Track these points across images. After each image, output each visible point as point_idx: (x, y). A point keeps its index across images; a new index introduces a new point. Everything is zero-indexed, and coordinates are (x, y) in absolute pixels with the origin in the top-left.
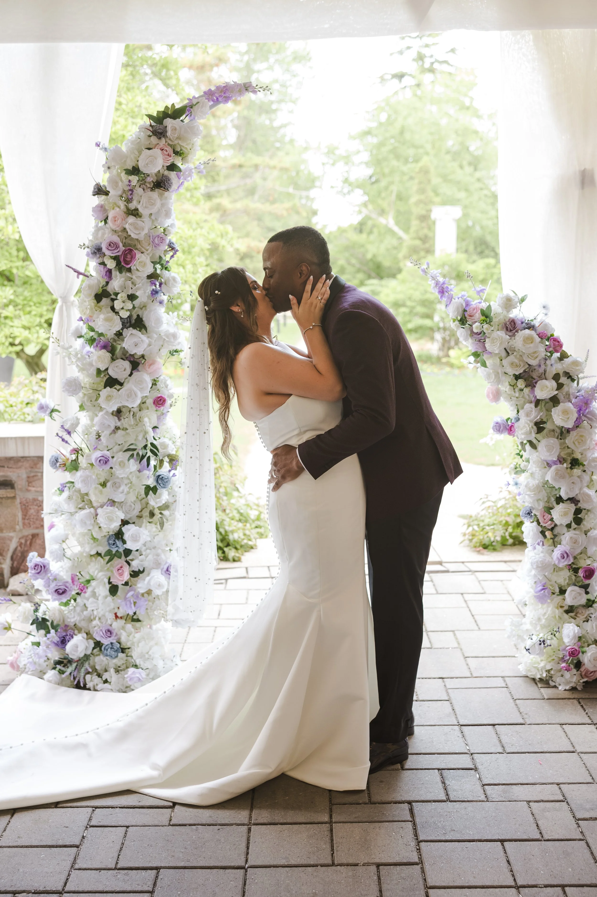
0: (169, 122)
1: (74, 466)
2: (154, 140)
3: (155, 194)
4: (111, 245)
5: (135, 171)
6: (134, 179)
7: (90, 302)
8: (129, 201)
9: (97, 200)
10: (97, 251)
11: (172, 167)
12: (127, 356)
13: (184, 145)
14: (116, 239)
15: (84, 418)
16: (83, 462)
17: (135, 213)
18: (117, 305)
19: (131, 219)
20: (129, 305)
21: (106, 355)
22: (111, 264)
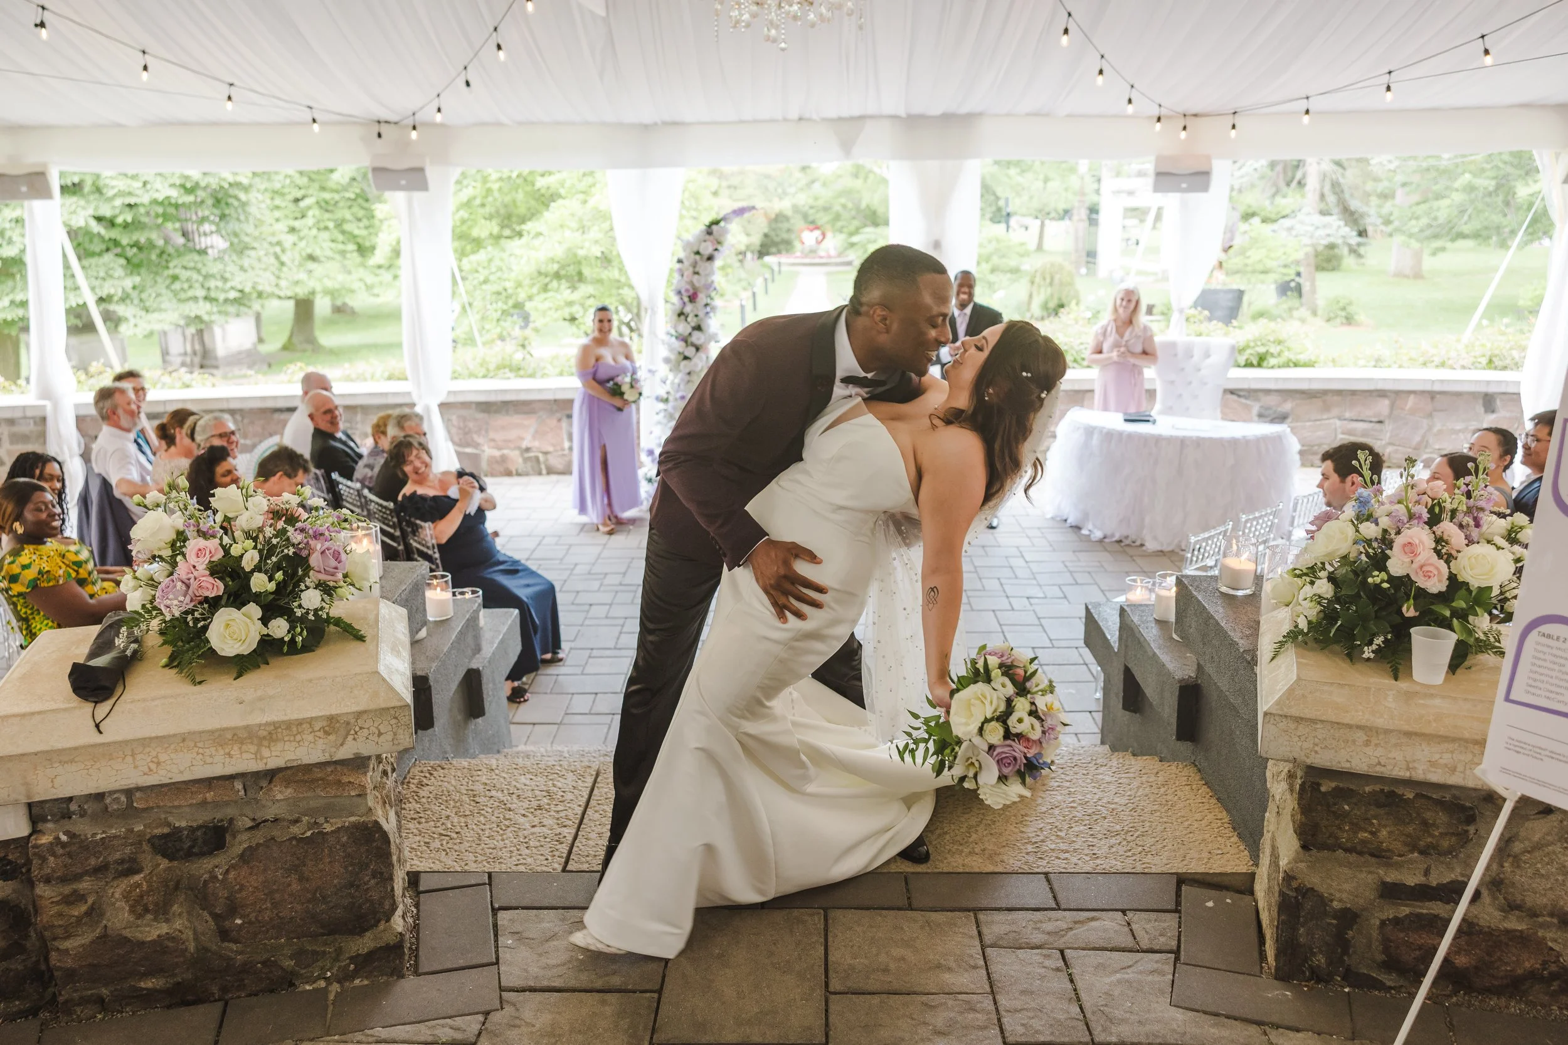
0: (714, 227)
1: (666, 401)
2: (708, 237)
3: (708, 264)
4: (687, 290)
5: (698, 253)
6: (698, 257)
7: (675, 317)
8: (694, 267)
9: (678, 266)
10: (679, 293)
11: (716, 250)
12: (693, 345)
13: (722, 239)
14: (688, 287)
15: (671, 376)
16: (671, 398)
17: (697, 273)
18: (689, 319)
19: (696, 276)
20: (695, 319)
21: (683, 344)
22: (686, 299)
